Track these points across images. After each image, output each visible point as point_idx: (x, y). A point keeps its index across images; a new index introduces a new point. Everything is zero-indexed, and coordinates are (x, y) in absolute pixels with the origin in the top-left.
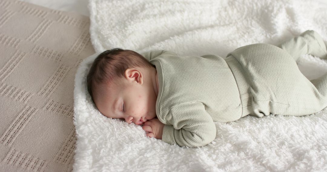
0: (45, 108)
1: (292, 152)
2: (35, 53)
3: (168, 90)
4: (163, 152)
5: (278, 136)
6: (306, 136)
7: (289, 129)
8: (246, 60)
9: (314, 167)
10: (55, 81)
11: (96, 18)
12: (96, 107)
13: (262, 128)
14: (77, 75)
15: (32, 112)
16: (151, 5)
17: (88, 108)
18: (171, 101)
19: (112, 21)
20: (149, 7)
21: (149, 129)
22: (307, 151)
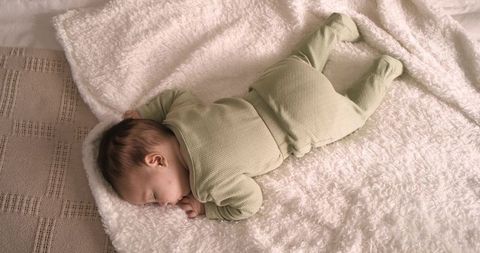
0: (62, 216)
1: (344, 193)
2: (17, 132)
3: (200, 171)
4: (214, 239)
5: (326, 177)
6: (355, 168)
7: (336, 164)
8: (276, 102)
9: (369, 210)
10: (59, 169)
11: (74, 57)
12: (121, 197)
13: (308, 170)
14: (84, 160)
15: (50, 226)
16: (136, 14)
17: (114, 205)
18: (207, 183)
19: (96, 58)
20: (135, 20)
21: (189, 208)
22: (358, 191)
